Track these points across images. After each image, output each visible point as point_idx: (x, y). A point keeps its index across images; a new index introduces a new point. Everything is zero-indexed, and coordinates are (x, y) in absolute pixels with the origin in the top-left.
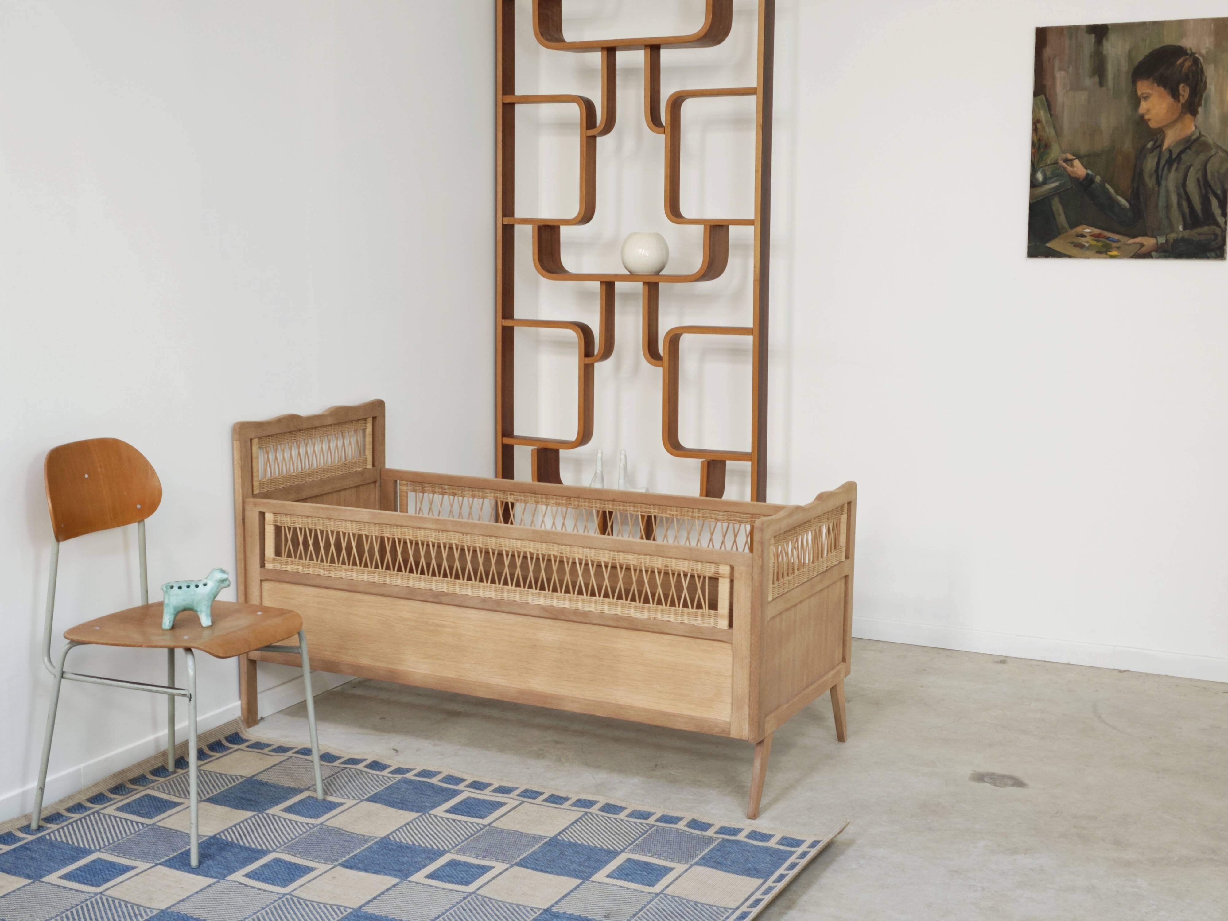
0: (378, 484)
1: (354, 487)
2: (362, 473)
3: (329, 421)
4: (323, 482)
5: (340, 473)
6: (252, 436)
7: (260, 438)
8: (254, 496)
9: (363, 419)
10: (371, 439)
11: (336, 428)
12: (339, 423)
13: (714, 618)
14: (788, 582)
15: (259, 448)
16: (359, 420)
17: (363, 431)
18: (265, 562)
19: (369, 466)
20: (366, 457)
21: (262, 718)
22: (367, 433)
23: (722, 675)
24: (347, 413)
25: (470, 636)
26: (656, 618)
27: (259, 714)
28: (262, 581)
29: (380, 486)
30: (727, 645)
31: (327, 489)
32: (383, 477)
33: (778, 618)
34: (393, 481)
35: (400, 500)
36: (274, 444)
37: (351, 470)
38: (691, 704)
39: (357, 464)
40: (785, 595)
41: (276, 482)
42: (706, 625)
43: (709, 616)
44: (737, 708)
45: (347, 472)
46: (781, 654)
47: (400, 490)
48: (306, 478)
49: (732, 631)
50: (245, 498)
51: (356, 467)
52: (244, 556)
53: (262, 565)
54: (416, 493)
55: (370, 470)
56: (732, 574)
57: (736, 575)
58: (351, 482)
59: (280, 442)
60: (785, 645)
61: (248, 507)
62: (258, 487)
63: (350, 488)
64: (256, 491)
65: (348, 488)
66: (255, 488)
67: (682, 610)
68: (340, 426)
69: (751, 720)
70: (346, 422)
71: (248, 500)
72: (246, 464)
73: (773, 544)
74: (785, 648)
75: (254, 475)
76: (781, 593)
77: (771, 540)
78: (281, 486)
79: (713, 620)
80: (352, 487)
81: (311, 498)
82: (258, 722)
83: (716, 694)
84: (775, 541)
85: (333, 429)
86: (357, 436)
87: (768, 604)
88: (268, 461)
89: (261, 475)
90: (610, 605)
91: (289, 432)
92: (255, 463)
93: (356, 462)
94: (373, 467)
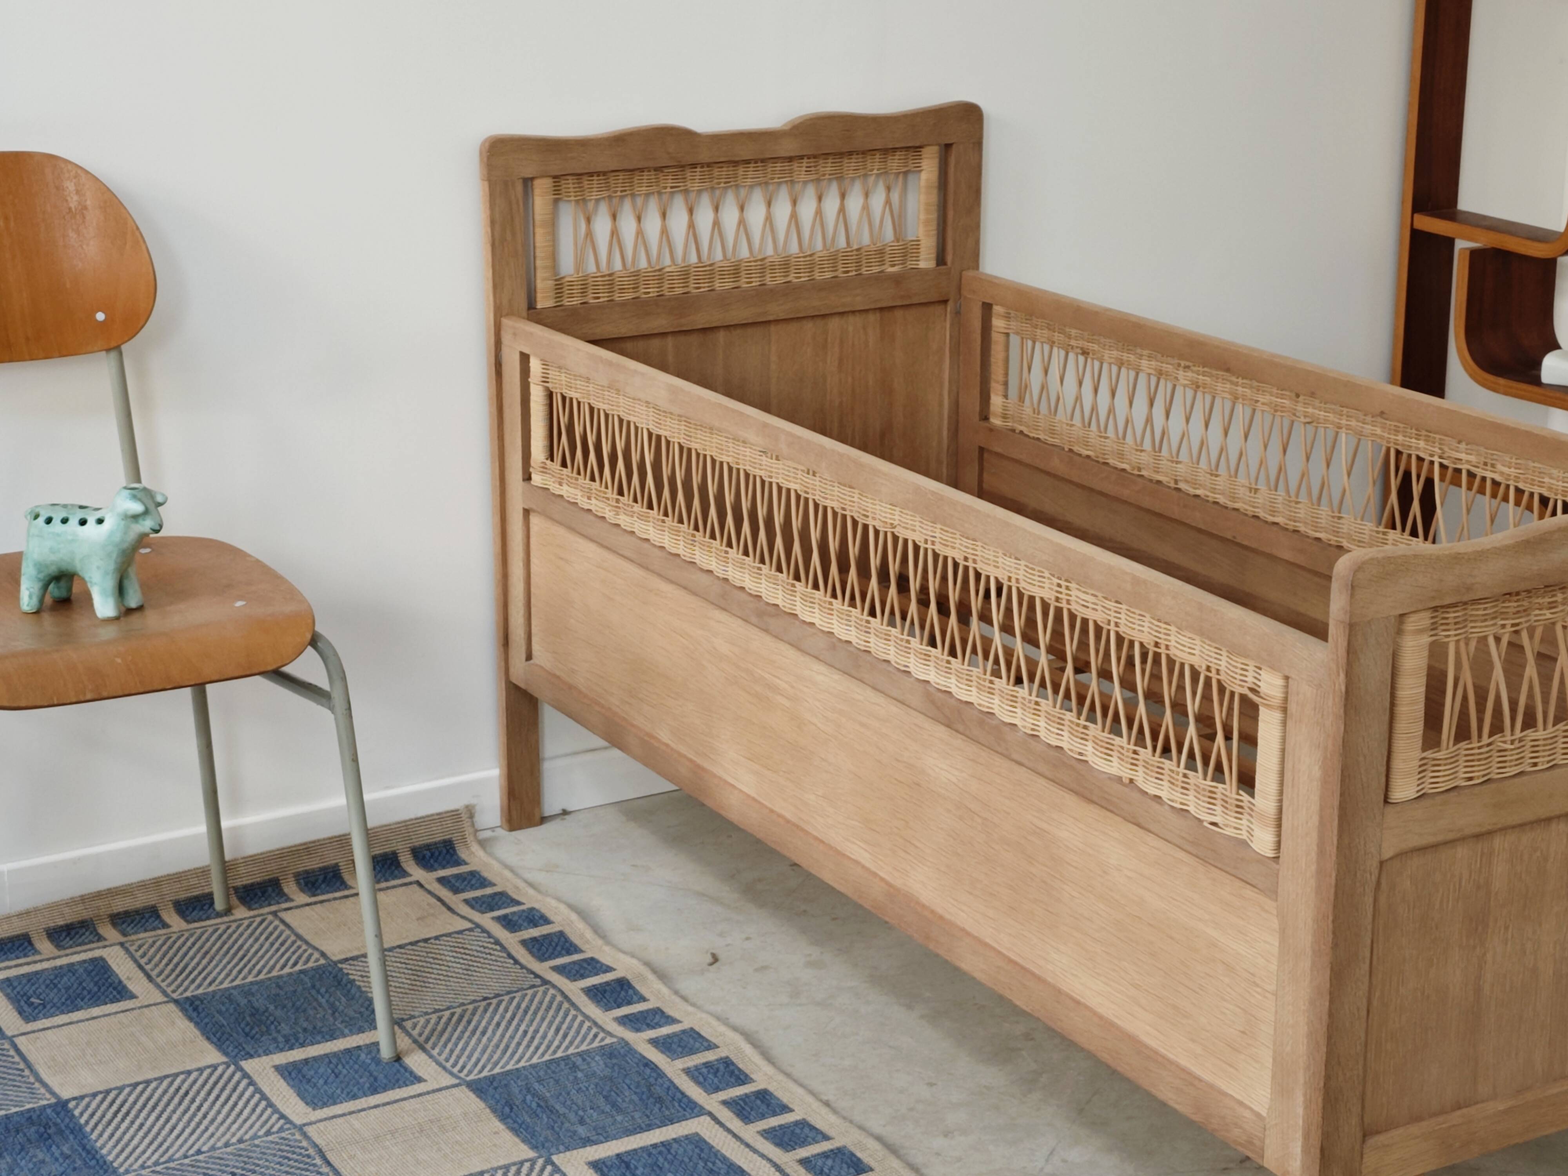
0: (950, 307)
1: (875, 310)
2: (897, 280)
3: (788, 148)
4: (763, 294)
5: (828, 275)
6: (529, 172)
7: (557, 178)
8: (533, 313)
9: (907, 148)
10: (934, 198)
11: (815, 166)
12: (826, 155)
13: (1246, 816)
14: (1523, 746)
15: (556, 201)
16: (895, 150)
17: (911, 177)
18: (531, 470)
19: (926, 261)
20: (919, 241)
21: (565, 813)
22: (923, 183)
23: (1257, 985)
24: (848, 131)
25: (816, 725)
26: (1131, 781)
27: (552, 803)
28: (527, 512)
29: (957, 313)
30: (1269, 904)
31: (776, 310)
32: (965, 293)
33: (1461, 851)
34: (984, 303)
35: (993, 352)
36: (605, 194)
37: (864, 270)
38: (1193, 1041)
39: (887, 257)
40: (1493, 786)
41: (611, 284)
42: (1229, 832)
43: (1238, 806)
44: (1281, 1089)
45: (850, 274)
46: (1485, 954)
47: (994, 329)
48: (711, 280)
49: (1277, 867)
50: (501, 317)
51: (882, 262)
52: (499, 448)
53: (527, 477)
54: (1022, 339)
55: (925, 272)
56: (1286, 699)
57: (1292, 707)
58: (858, 299)
59: (625, 191)
60: (1510, 930)
61: (506, 338)
62: (552, 294)
63: (860, 311)
64: (544, 302)
65: (853, 312)
66: (539, 296)
67: (1185, 776)
68: (830, 161)
69: (1306, 1136)
70: (850, 153)
71: (506, 322)
72: (509, 236)
73: (1420, 631)
74: (1510, 937)
75: (539, 263)
76: (1471, 779)
77: (1411, 619)
78: (629, 296)
79: (1244, 822)
80: (866, 311)
81: (728, 327)
82: (543, 820)
83: (1243, 1032)
84: (1433, 621)
85: (804, 169)
86: (888, 189)
87: (1389, 809)
88: (589, 234)
89: (567, 266)
90: (1049, 717)
91: (656, 169)
92: (540, 239)
93: (881, 252)
94: (938, 265)
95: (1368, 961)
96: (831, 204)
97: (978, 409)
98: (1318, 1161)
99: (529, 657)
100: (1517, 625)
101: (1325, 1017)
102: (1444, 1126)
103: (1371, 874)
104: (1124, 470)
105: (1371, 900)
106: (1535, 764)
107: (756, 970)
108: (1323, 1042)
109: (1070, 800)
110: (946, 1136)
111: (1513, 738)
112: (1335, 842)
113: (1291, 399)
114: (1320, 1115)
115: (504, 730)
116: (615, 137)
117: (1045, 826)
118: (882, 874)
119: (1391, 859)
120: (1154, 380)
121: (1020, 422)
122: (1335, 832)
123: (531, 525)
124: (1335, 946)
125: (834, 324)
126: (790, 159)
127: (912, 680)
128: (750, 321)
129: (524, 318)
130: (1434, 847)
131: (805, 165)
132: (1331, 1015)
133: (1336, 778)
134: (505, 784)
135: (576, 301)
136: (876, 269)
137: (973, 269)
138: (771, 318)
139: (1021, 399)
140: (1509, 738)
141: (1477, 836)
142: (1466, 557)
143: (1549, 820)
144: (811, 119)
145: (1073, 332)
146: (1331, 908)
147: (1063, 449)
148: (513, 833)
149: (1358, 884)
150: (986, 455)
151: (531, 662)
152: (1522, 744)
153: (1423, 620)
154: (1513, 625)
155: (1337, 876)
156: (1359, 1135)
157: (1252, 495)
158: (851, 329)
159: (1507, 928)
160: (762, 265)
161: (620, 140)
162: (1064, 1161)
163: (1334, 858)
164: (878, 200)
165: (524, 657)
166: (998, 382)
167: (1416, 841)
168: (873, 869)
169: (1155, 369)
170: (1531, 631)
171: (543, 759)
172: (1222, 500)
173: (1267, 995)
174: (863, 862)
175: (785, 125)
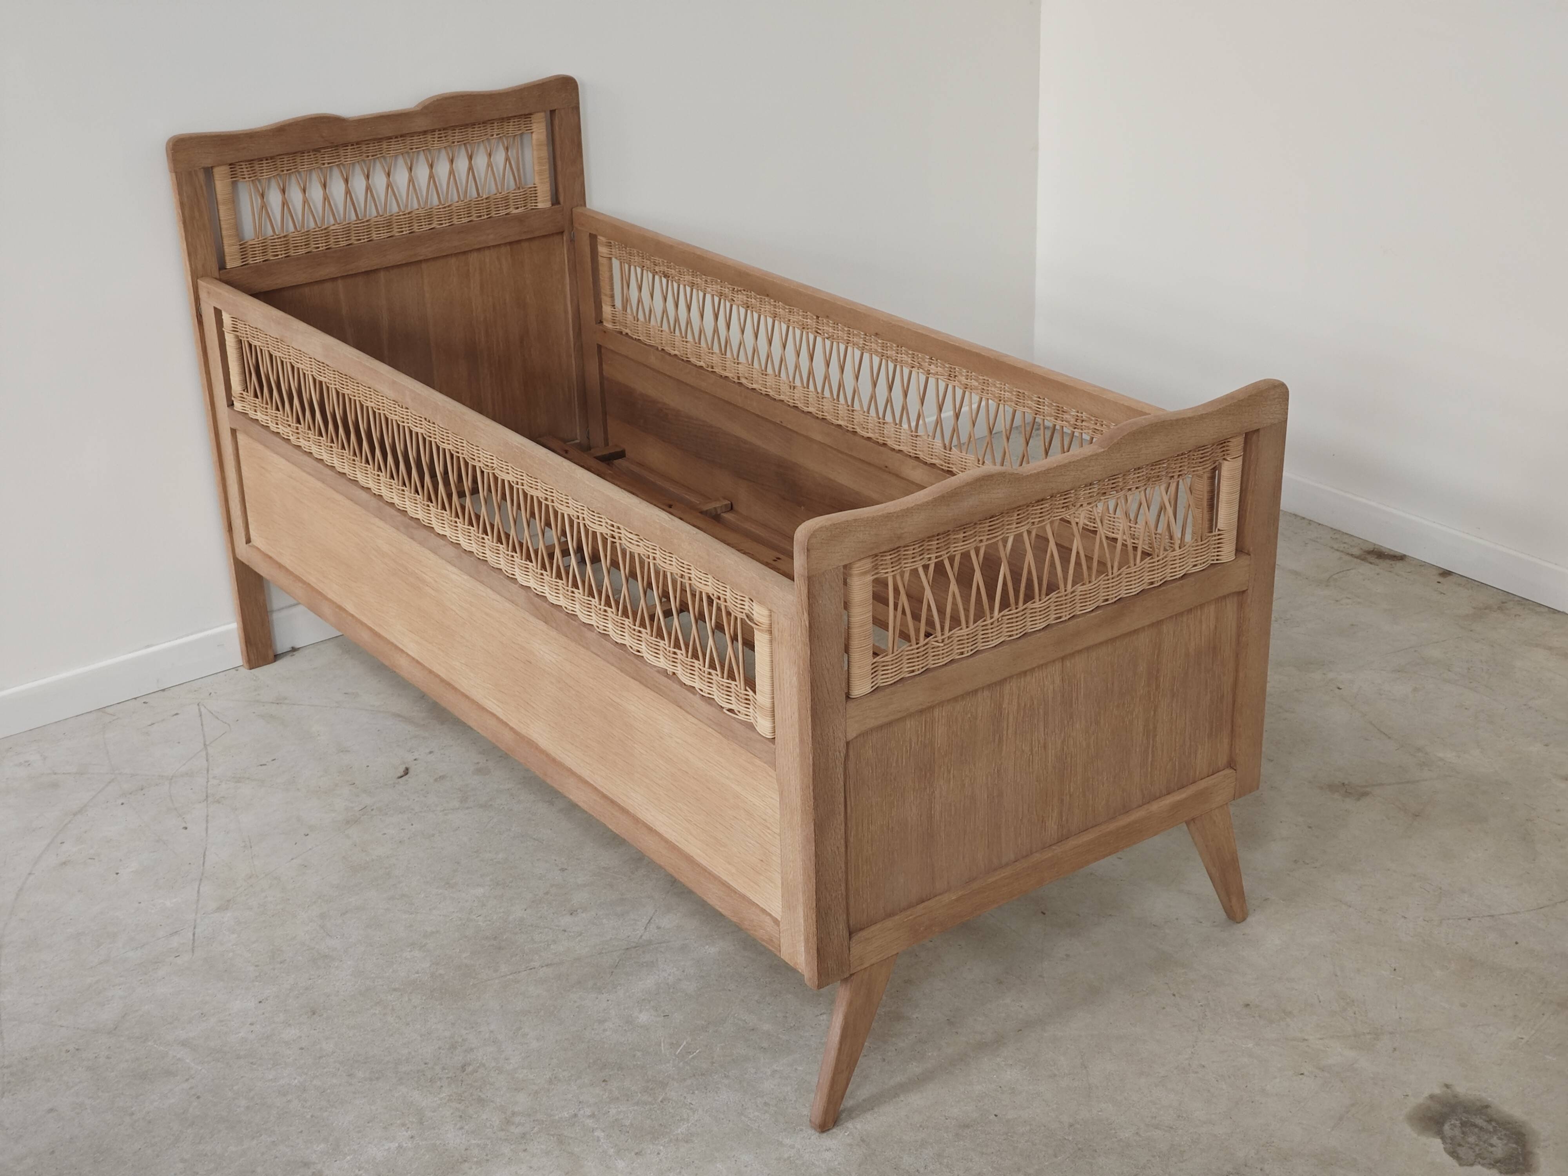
0: (566, 237)
1: (505, 244)
2: (520, 219)
3: (421, 124)
4: (413, 239)
5: (465, 220)
6: (208, 163)
7: (232, 165)
8: (222, 274)
9: (520, 116)
10: (545, 153)
11: (445, 137)
12: (454, 128)
13: (751, 707)
14: (952, 641)
15: (234, 184)
16: (509, 118)
17: (526, 138)
18: (233, 399)
19: (543, 203)
20: (535, 187)
21: (294, 650)
22: (534, 142)
23: (769, 828)
24: (469, 106)
25: (455, 611)
26: (674, 673)
27: (282, 643)
28: (234, 432)
29: (572, 241)
30: (773, 773)
31: (424, 251)
32: (576, 225)
33: (909, 724)
34: (590, 234)
35: (600, 272)
36: (275, 173)
37: (493, 214)
38: (730, 864)
39: (511, 202)
40: (930, 674)
41: (287, 243)
42: (741, 717)
43: (746, 699)
44: (788, 906)
45: (483, 218)
46: (934, 792)
47: (599, 254)
48: (369, 233)
49: (774, 747)
50: (197, 278)
51: (507, 207)
52: (207, 380)
53: (231, 403)
54: (621, 262)
55: (544, 211)
56: (771, 625)
57: (775, 632)
58: (491, 237)
59: (291, 169)
60: (952, 772)
61: (203, 295)
62: (238, 256)
63: (493, 246)
64: (232, 262)
65: (489, 247)
66: (227, 258)
67: (710, 674)
68: (457, 131)
69: (807, 940)
70: (473, 125)
71: (201, 283)
72: (197, 214)
73: (865, 573)
74: (952, 777)
75: (224, 233)
76: (913, 671)
77: (857, 565)
78: (304, 251)
79: (751, 710)
80: (499, 245)
81: (387, 269)
82: (277, 657)
83: (762, 861)
84: (873, 564)
85: (436, 139)
86: (507, 149)
87: (851, 704)
88: (264, 206)
89: (249, 232)
90: (615, 622)
91: (314, 150)
92: (224, 212)
93: (506, 198)
94: (553, 205)
95: (843, 814)
96: (462, 164)
97: (594, 315)
98: (816, 958)
99: (248, 541)
100: (941, 556)
101: (813, 858)
102: (911, 917)
103: (840, 752)
104: (701, 367)
105: (841, 770)
106: (962, 653)
107: (436, 780)
108: (813, 875)
109: (634, 684)
110: (571, 914)
111: (943, 637)
112: (810, 734)
113: (812, 319)
114: (815, 926)
115: (236, 595)
116: (276, 128)
117: (618, 700)
118: (511, 724)
119: (856, 737)
120: (716, 299)
121: (626, 327)
122: (810, 727)
123: (238, 440)
124: (816, 807)
125: (473, 258)
126: (425, 133)
127: (517, 586)
128: (404, 262)
129: (216, 279)
130: (890, 724)
131: (436, 136)
132: (817, 855)
133: (808, 687)
134: (242, 635)
135: (260, 259)
136: (503, 213)
137: (581, 205)
138: (421, 258)
139: (625, 309)
140: (940, 638)
141: (921, 712)
142: (895, 515)
143: (975, 692)
144: (438, 100)
145: (659, 260)
146: (811, 780)
147: (657, 349)
148: (253, 671)
149: (830, 761)
150: (603, 351)
151: (250, 544)
152: (950, 640)
153: (867, 564)
154: (937, 557)
155: (813, 758)
156: (846, 934)
157: (792, 391)
158: (487, 260)
159: (949, 772)
160: (410, 217)
161: (281, 130)
162: (659, 928)
163: (810, 746)
164: (500, 157)
165: (244, 540)
166: (606, 295)
167: (872, 723)
168: (505, 720)
169: (717, 291)
170: (951, 559)
171: (272, 611)
172: (772, 393)
173: (776, 836)
174: (498, 714)
175: (417, 106)
